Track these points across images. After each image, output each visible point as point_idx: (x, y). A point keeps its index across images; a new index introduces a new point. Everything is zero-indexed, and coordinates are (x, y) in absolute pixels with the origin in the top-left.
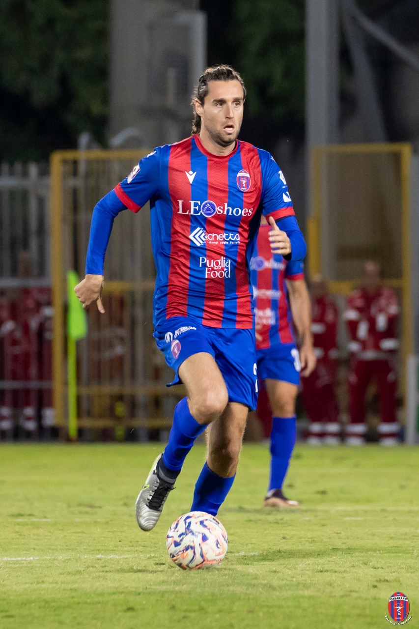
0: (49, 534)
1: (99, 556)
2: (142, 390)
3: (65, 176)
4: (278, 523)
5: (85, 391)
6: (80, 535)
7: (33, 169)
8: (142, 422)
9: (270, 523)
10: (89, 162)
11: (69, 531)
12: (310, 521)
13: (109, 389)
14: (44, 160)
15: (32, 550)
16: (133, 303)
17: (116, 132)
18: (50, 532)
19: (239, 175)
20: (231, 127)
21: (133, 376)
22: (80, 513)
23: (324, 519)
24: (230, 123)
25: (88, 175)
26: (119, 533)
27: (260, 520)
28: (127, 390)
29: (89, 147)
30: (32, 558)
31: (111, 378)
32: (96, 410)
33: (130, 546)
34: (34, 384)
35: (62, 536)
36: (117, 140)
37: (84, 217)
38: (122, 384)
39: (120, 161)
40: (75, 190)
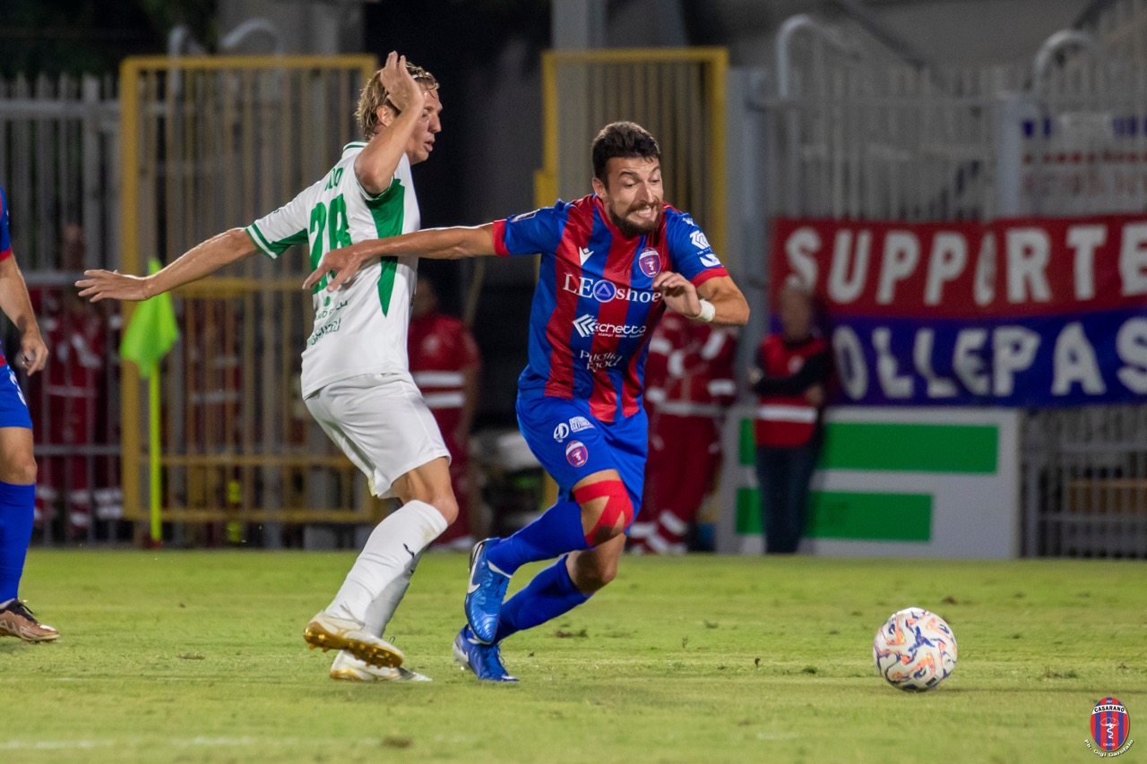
0: (115, 703)
2: (273, 460)
3: (144, 98)
5: (175, 461)
7: (91, 86)
8: (273, 514)
10: (184, 74)
13: (216, 458)
14: (109, 72)
16: (259, 313)
17: (230, 28)
18: (116, 699)
21: (258, 436)
25: (181, 98)
28: (248, 461)
29: (184, 51)
32: (195, 495)
33: (250, 725)
34: (89, 450)
36: (231, 39)
37: (177, 168)
38: (239, 452)
39: (237, 72)
40: (161, 122)
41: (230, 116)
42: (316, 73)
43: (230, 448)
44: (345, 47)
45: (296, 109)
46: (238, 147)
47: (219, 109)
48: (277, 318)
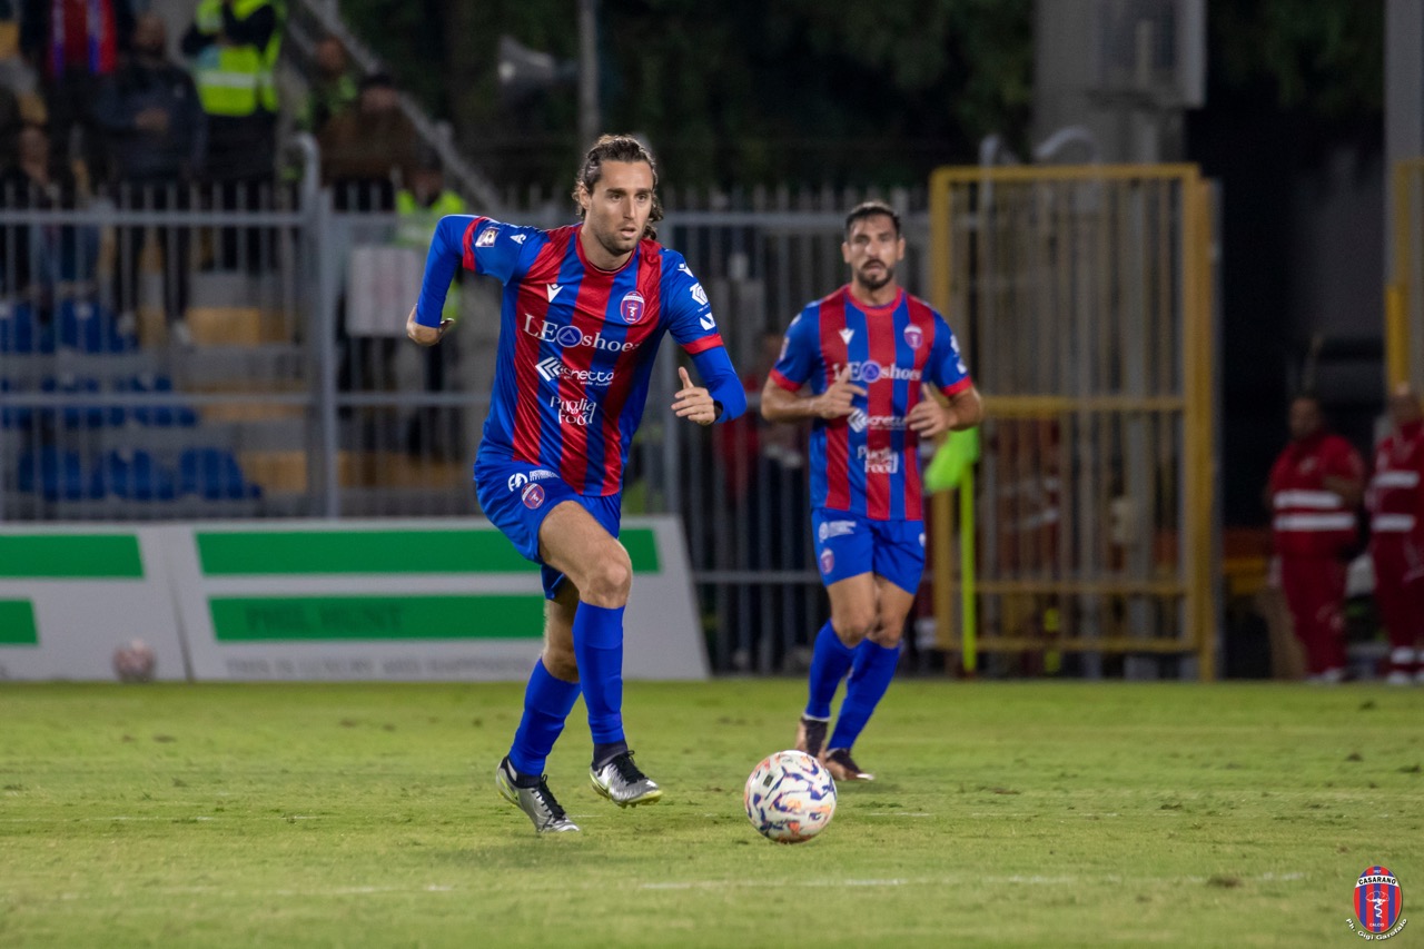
0: (927, 839)
1: (1015, 879)
2: (1092, 586)
3: (955, 211)
4: (1332, 823)
5: (989, 588)
6: (980, 840)
7: (900, 199)
8: (1092, 643)
9: (1319, 823)
10: (997, 185)
11: (961, 835)
12: (1389, 819)
13: (1032, 584)
14: (919, 185)
15: (897, 868)
16: (1075, 433)
17: (1045, 136)
18: (929, 835)
19: (626, 298)
20: (632, 230)
21: (1076, 562)
22: (981, 802)
23: (1416, 817)
24: (630, 226)
25: (994, 210)
26: (1049, 839)
27: (1300, 817)
28: (1064, 587)
29: (997, 161)
30: (895, 882)
31: (1037, 565)
32: (1010, 623)
33: (1069, 862)
35: (948, 842)
36: (1047, 149)
37: (990, 284)
38: (1056, 577)
39: (1053, 183)
40: (973, 236)
41: (1044, 228)
42: (1135, 183)
43: (1047, 573)
44: (1166, 156)
45: (1114, 220)
46: (1053, 259)
47: (1033, 221)
48: (1095, 438)
